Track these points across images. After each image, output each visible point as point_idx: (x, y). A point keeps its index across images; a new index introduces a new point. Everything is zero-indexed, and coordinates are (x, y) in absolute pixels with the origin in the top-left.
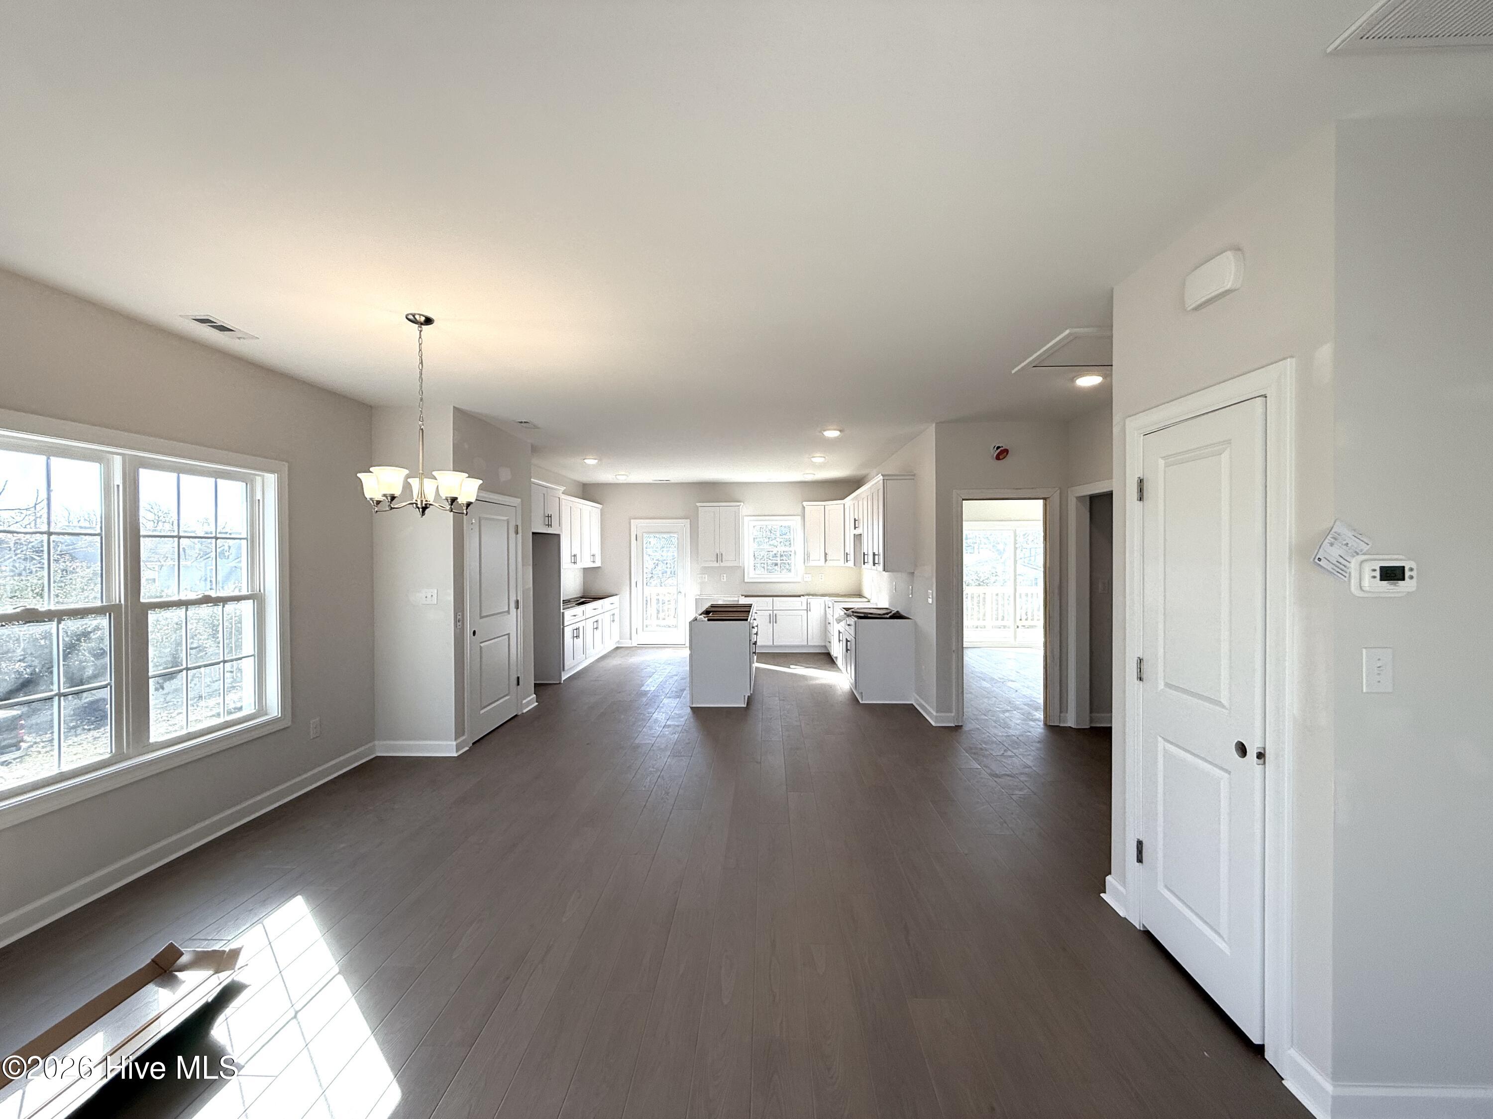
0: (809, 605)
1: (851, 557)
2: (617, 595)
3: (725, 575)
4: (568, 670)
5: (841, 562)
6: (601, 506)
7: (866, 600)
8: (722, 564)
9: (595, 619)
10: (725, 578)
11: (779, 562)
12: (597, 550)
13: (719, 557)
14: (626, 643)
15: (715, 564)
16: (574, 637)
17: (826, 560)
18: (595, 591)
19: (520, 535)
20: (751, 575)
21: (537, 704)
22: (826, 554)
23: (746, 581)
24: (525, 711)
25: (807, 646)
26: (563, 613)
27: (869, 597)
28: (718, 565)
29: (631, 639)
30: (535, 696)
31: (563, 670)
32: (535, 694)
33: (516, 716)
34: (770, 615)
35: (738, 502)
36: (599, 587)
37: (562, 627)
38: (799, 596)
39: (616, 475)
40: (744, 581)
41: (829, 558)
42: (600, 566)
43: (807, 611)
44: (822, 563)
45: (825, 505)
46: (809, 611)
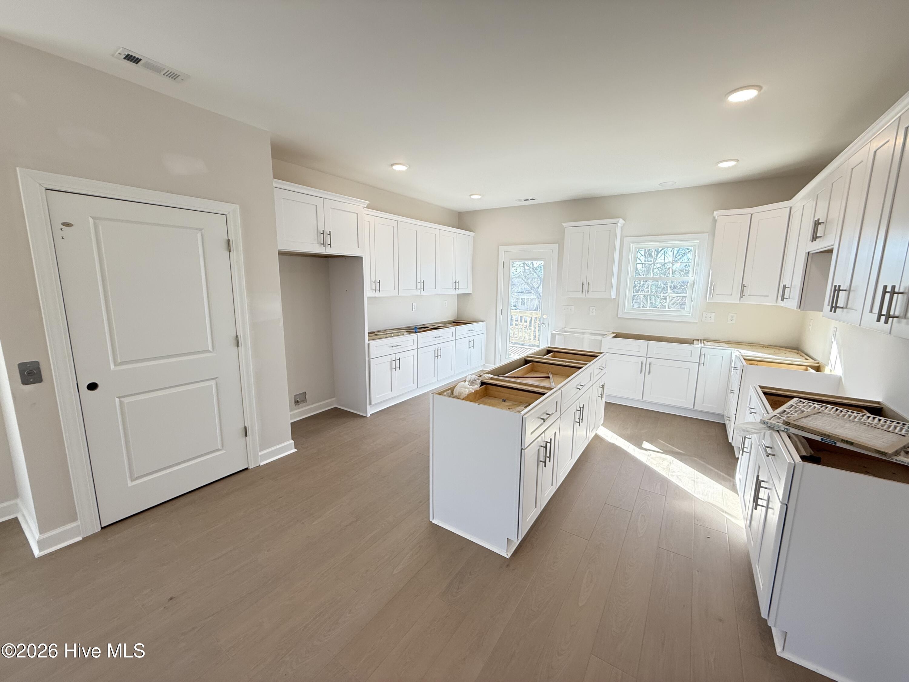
0: (703, 357)
1: (795, 293)
3: (595, 308)
4: (376, 404)
5: (771, 301)
6: (474, 233)
7: (810, 362)
8: (588, 296)
9: (436, 347)
10: (594, 311)
11: (669, 294)
13: (585, 287)
15: (580, 295)
16: (391, 368)
17: (742, 295)
18: (467, 315)
19: (239, 254)
20: (629, 310)
21: (296, 450)
22: (743, 286)
24: (261, 464)
25: (693, 410)
26: (369, 345)
27: (820, 358)
28: (583, 296)
30: (292, 441)
31: (370, 404)
32: (292, 439)
33: (247, 469)
34: (642, 363)
35: (616, 218)
36: (472, 311)
37: (367, 359)
38: (689, 342)
39: (470, 195)
40: (617, 316)
41: (747, 292)
42: (471, 293)
43: (700, 363)
44: (735, 299)
45: (752, 213)
46: (703, 363)
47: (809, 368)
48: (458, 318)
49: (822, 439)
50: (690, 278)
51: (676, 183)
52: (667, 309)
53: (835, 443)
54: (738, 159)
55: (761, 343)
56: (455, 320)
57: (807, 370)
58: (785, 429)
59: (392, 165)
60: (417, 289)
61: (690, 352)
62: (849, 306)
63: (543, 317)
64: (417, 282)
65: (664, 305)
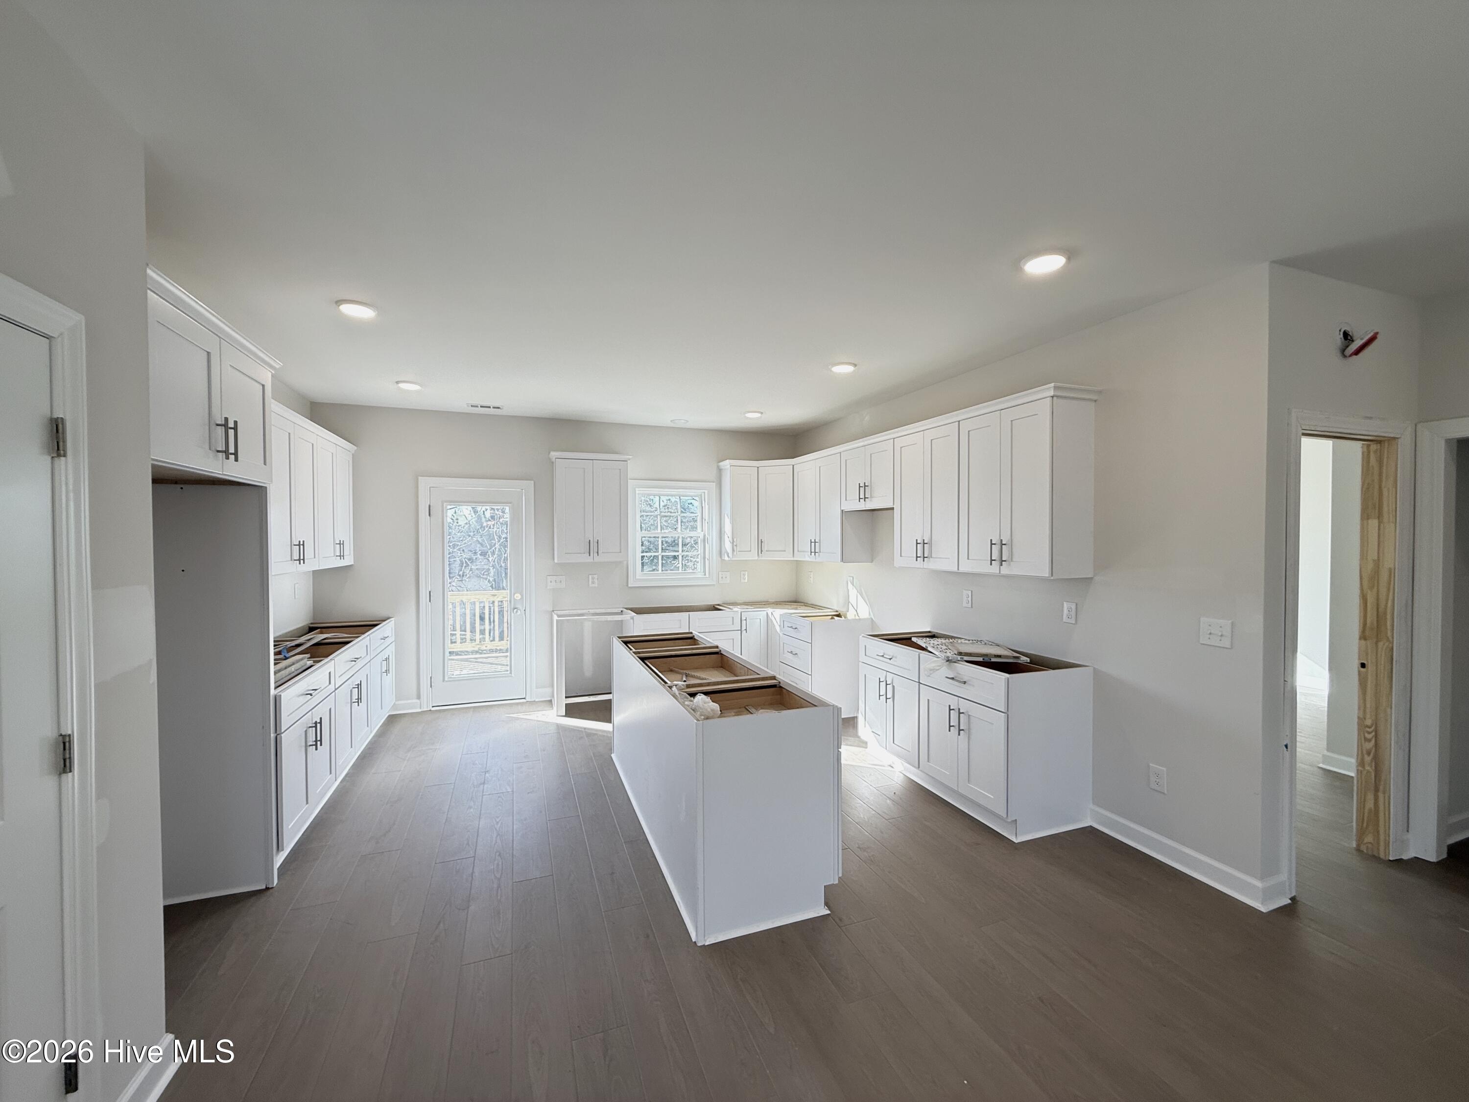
0: (744, 623)
2: (389, 618)
3: (596, 576)
5: (789, 555)
6: (355, 448)
8: (597, 559)
10: (596, 580)
11: (680, 554)
12: (345, 533)
13: (592, 547)
14: (411, 706)
15: (587, 559)
16: (306, 746)
17: (761, 551)
18: (345, 608)
20: (639, 576)
22: (760, 542)
23: (629, 586)
26: (277, 699)
28: (590, 560)
29: (419, 697)
31: (280, 849)
36: (349, 604)
37: (272, 737)
39: (397, 382)
40: (627, 585)
41: (765, 548)
42: (352, 565)
43: (742, 630)
44: (753, 556)
45: (758, 466)
46: (746, 630)
47: (835, 617)
48: (314, 619)
49: (983, 659)
50: (699, 533)
51: (687, 421)
52: (680, 571)
53: (990, 659)
54: (761, 411)
55: (770, 601)
56: (312, 624)
57: (832, 618)
58: (961, 658)
59: (339, 302)
60: (291, 560)
61: (731, 618)
62: (933, 555)
63: (514, 598)
64: (293, 544)
65: (677, 566)
